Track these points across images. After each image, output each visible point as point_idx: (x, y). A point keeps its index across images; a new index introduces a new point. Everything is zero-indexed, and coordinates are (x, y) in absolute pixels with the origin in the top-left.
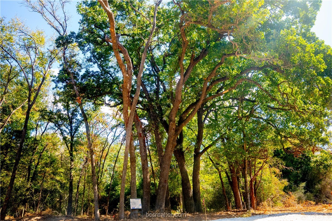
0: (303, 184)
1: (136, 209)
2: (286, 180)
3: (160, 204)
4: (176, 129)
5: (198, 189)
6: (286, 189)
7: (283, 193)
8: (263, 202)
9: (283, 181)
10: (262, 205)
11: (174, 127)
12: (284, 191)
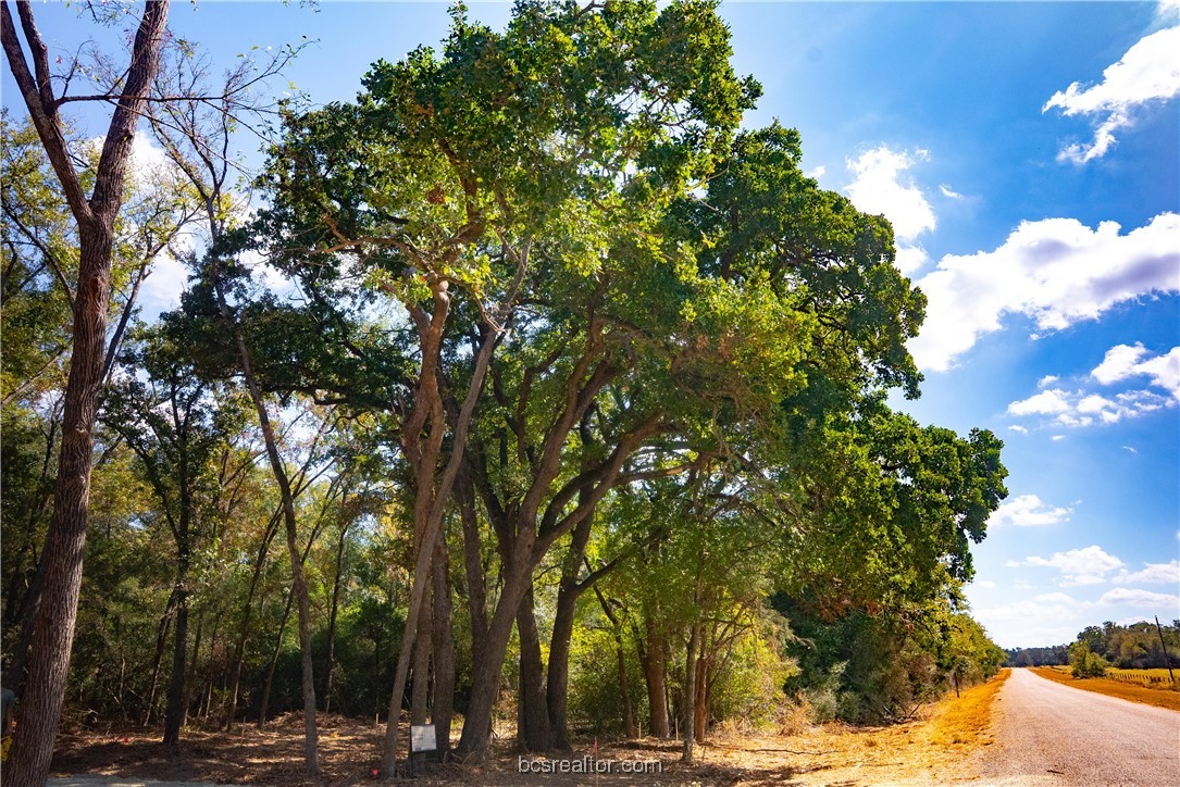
0: (839, 668)
1: (423, 752)
2: (795, 661)
3: (475, 736)
4: (535, 546)
5: (563, 686)
6: (790, 687)
7: (781, 694)
8: (724, 722)
9: (788, 662)
10: (723, 728)
11: (531, 541)
12: (786, 688)
